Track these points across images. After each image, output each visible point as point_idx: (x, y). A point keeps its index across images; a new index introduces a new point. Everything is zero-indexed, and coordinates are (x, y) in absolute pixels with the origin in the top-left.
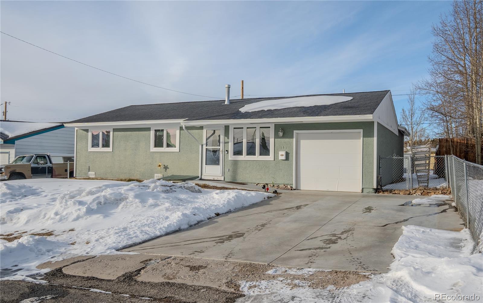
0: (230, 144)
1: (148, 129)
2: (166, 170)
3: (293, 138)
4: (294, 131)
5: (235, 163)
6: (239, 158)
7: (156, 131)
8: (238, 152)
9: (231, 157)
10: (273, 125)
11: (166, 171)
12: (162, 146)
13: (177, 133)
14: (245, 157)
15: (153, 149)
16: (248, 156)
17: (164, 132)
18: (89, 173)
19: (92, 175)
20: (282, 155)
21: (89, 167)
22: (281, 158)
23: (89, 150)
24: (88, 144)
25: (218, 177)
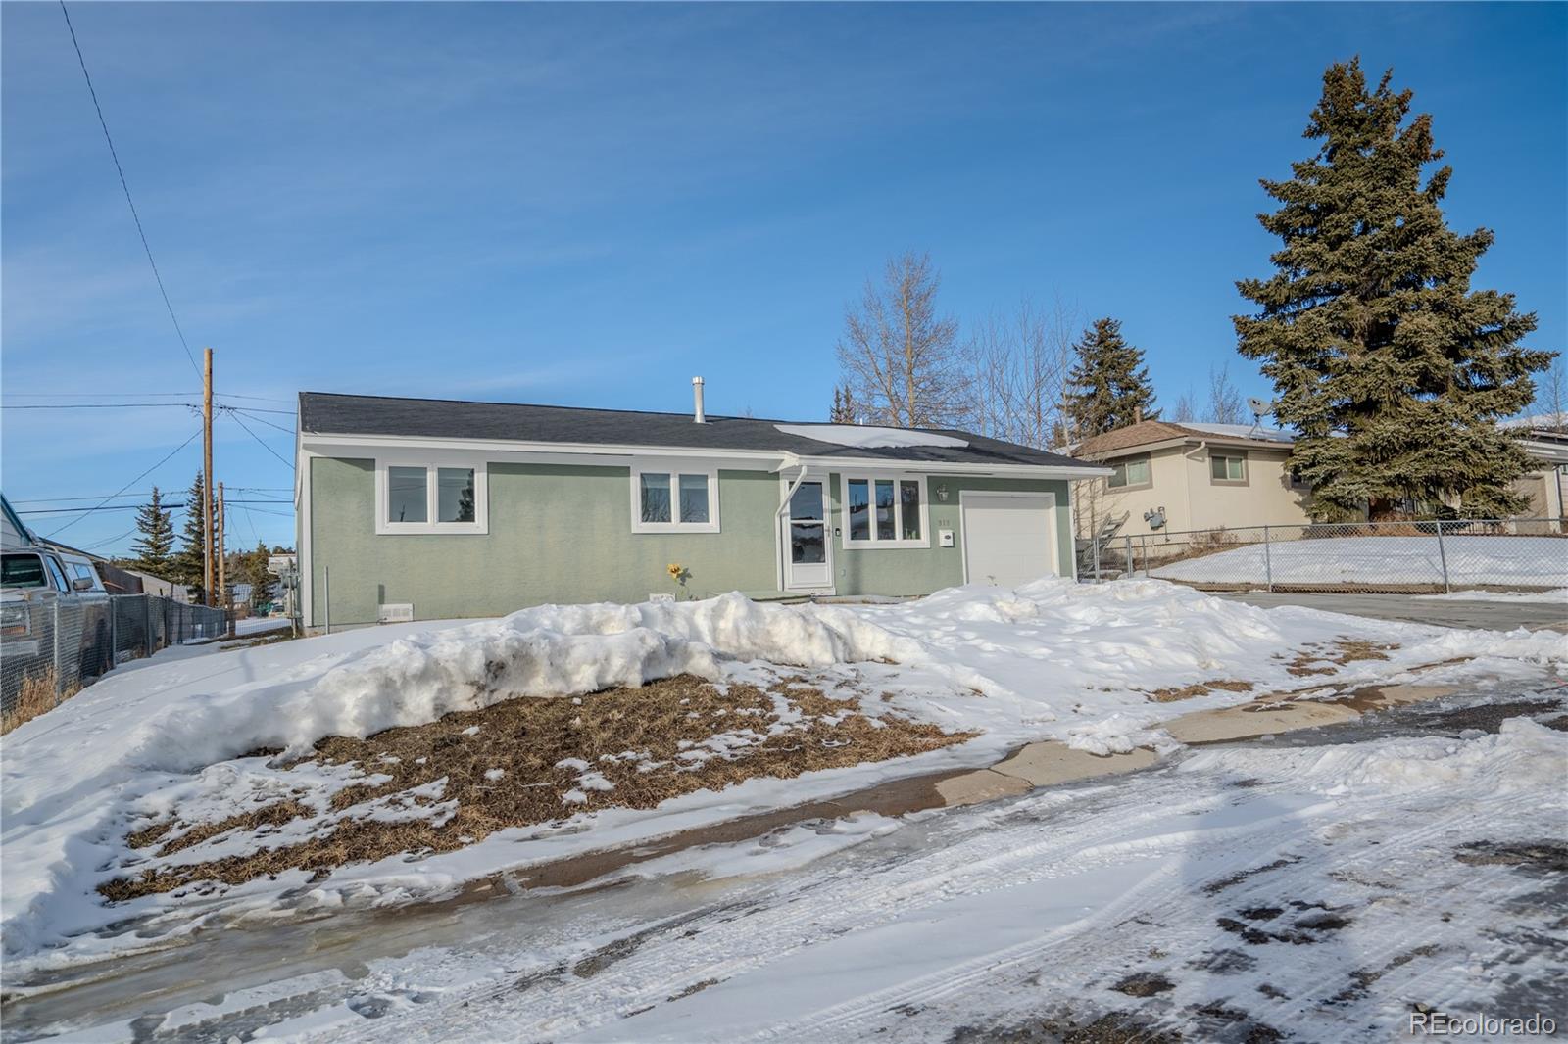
0: (843, 513)
1: (625, 471)
2: (683, 580)
3: (959, 504)
4: (961, 492)
5: (856, 555)
6: (863, 544)
7: (642, 476)
8: (859, 530)
9: (846, 542)
10: (925, 475)
11: (682, 584)
12: (666, 518)
13: (712, 485)
14: (873, 542)
15: (638, 525)
16: (880, 541)
17: (672, 480)
18: (385, 607)
19: (396, 613)
20: (948, 537)
21: (382, 588)
22: (943, 542)
23: (379, 530)
24: (372, 509)
25: (824, 590)
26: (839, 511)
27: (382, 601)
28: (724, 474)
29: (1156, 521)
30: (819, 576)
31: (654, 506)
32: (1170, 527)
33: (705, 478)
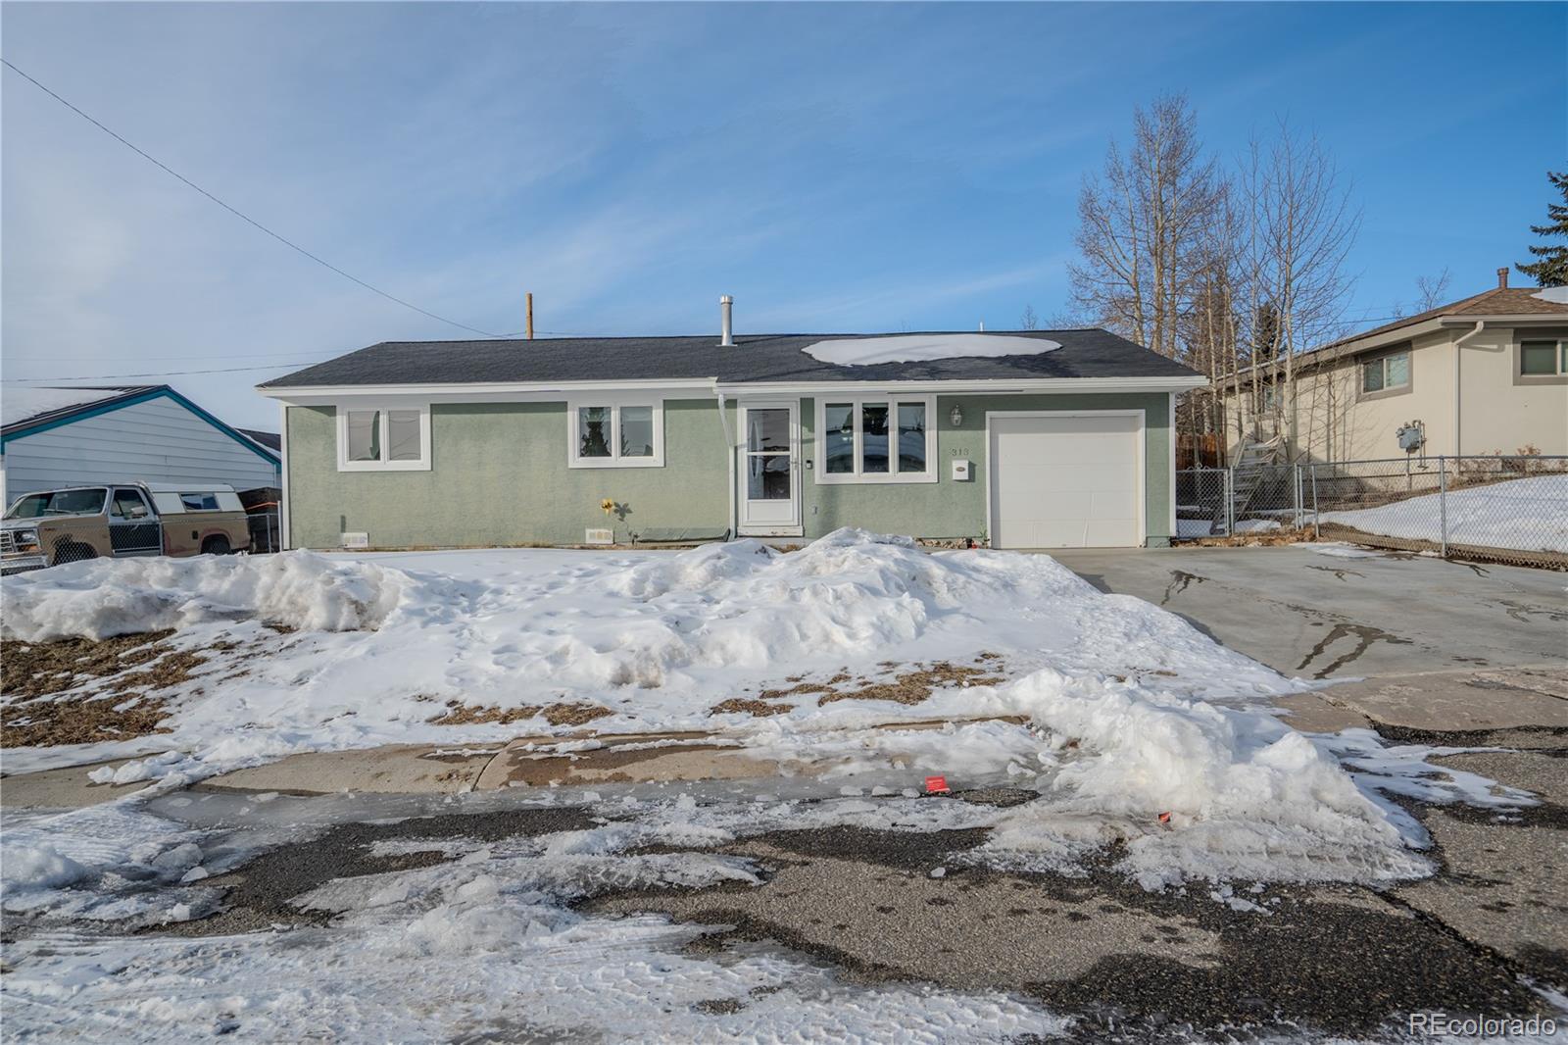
0: (816, 443)
1: (562, 407)
2: (623, 515)
3: (985, 429)
4: (986, 412)
5: (832, 491)
6: (841, 478)
7: (581, 410)
8: (839, 462)
9: (820, 475)
10: (935, 396)
11: (622, 520)
12: (605, 452)
13: (657, 416)
14: (858, 475)
15: (575, 461)
16: (866, 474)
17: (613, 413)
18: (345, 535)
19: (355, 540)
20: (961, 469)
21: (343, 518)
22: (956, 475)
23: (341, 468)
24: (334, 449)
25: (787, 529)
26: (812, 441)
27: (343, 530)
28: (669, 405)
29: (1413, 440)
30: (779, 515)
31: (595, 442)
32: (1430, 449)
33: (649, 409)
